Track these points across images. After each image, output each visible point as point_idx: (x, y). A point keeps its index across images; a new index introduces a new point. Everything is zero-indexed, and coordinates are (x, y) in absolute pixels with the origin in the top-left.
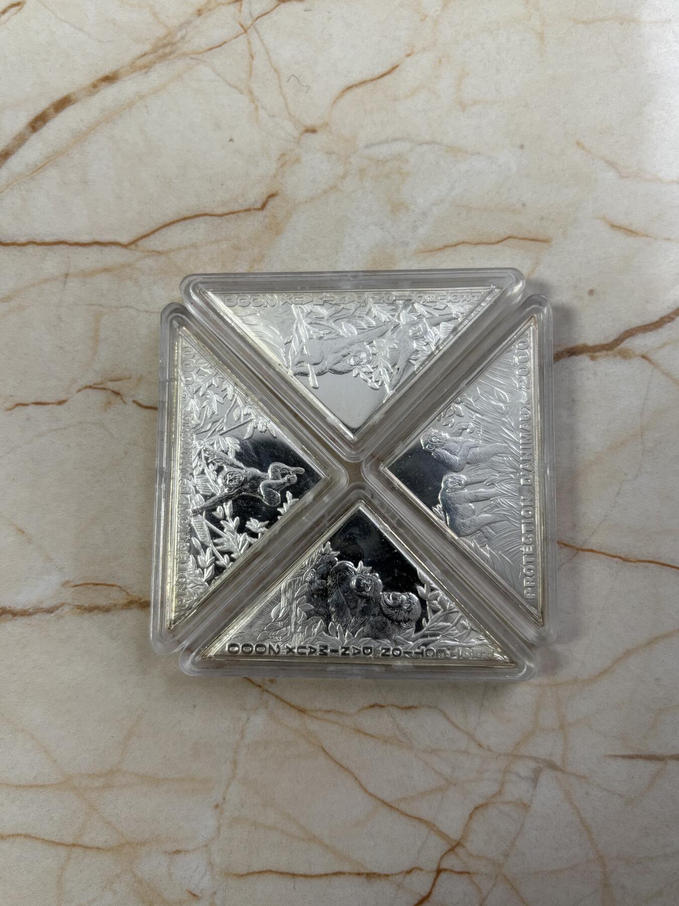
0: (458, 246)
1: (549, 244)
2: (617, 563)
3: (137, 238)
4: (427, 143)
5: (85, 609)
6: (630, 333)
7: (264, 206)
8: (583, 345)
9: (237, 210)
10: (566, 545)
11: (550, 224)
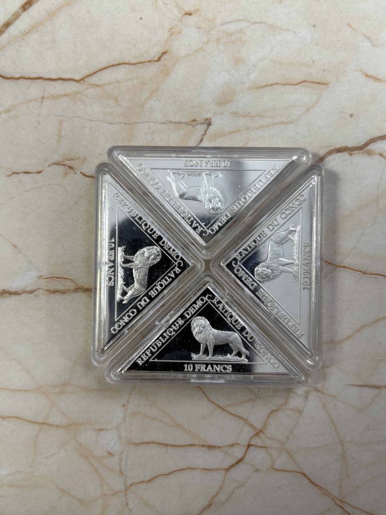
0: (274, 85)
1: (328, 86)
2: (359, 275)
3: (85, 76)
4: (258, 23)
5: (51, 292)
6: (373, 141)
7: (159, 59)
8: (345, 146)
9: (143, 61)
10: (330, 263)
11: (329, 74)
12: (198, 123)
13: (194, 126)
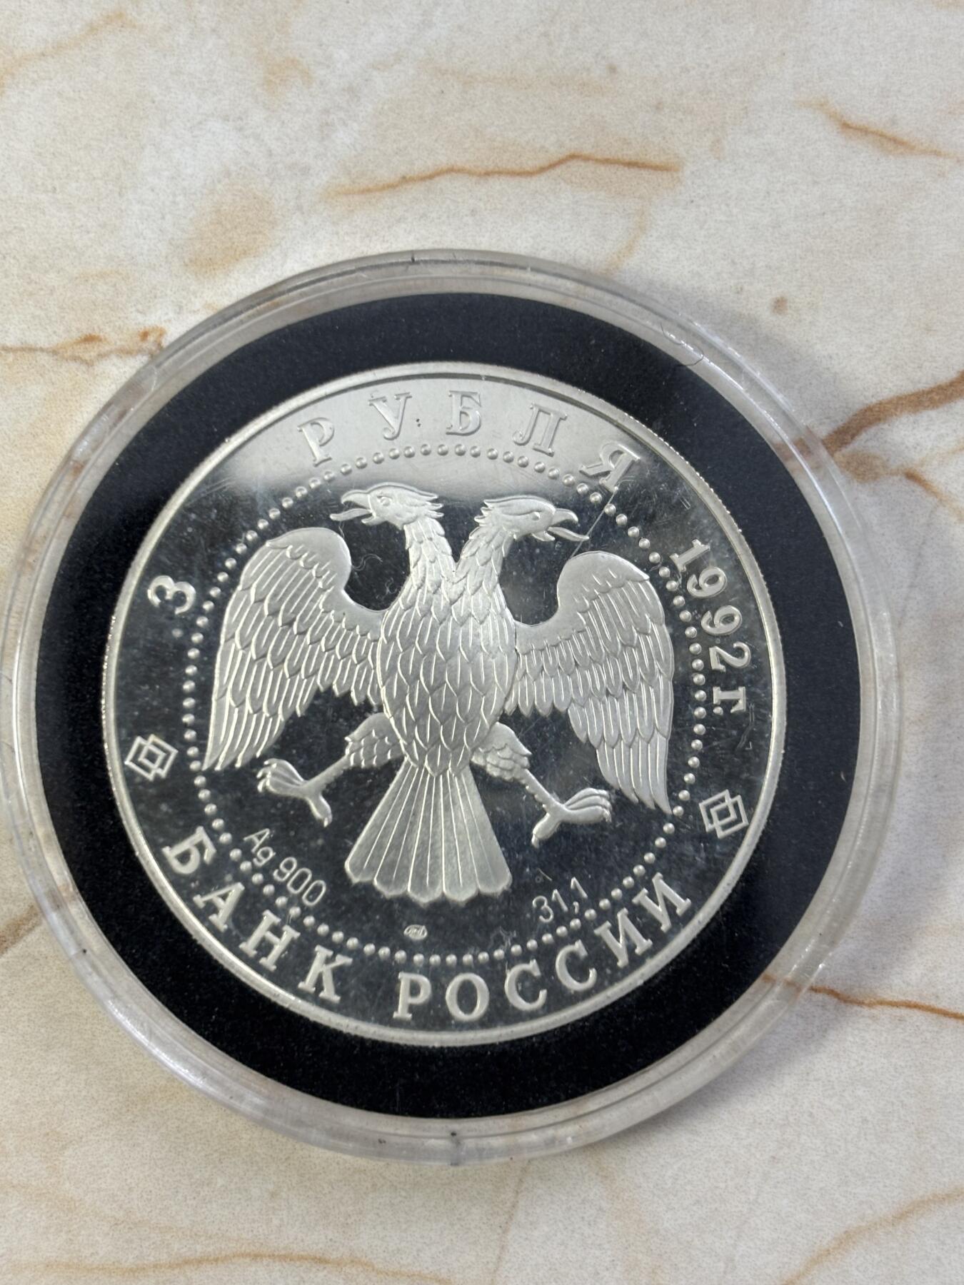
1: (675, 175)
2: (822, 1005)
6: (878, 413)
11: (681, 120)
12: (107, 348)
13: (89, 364)
